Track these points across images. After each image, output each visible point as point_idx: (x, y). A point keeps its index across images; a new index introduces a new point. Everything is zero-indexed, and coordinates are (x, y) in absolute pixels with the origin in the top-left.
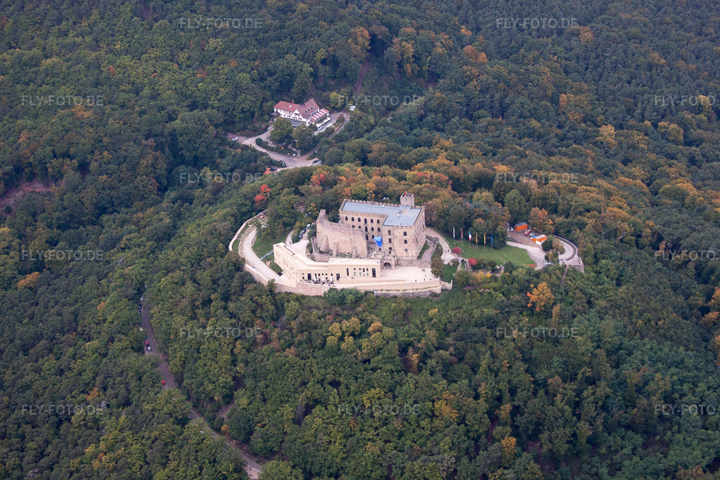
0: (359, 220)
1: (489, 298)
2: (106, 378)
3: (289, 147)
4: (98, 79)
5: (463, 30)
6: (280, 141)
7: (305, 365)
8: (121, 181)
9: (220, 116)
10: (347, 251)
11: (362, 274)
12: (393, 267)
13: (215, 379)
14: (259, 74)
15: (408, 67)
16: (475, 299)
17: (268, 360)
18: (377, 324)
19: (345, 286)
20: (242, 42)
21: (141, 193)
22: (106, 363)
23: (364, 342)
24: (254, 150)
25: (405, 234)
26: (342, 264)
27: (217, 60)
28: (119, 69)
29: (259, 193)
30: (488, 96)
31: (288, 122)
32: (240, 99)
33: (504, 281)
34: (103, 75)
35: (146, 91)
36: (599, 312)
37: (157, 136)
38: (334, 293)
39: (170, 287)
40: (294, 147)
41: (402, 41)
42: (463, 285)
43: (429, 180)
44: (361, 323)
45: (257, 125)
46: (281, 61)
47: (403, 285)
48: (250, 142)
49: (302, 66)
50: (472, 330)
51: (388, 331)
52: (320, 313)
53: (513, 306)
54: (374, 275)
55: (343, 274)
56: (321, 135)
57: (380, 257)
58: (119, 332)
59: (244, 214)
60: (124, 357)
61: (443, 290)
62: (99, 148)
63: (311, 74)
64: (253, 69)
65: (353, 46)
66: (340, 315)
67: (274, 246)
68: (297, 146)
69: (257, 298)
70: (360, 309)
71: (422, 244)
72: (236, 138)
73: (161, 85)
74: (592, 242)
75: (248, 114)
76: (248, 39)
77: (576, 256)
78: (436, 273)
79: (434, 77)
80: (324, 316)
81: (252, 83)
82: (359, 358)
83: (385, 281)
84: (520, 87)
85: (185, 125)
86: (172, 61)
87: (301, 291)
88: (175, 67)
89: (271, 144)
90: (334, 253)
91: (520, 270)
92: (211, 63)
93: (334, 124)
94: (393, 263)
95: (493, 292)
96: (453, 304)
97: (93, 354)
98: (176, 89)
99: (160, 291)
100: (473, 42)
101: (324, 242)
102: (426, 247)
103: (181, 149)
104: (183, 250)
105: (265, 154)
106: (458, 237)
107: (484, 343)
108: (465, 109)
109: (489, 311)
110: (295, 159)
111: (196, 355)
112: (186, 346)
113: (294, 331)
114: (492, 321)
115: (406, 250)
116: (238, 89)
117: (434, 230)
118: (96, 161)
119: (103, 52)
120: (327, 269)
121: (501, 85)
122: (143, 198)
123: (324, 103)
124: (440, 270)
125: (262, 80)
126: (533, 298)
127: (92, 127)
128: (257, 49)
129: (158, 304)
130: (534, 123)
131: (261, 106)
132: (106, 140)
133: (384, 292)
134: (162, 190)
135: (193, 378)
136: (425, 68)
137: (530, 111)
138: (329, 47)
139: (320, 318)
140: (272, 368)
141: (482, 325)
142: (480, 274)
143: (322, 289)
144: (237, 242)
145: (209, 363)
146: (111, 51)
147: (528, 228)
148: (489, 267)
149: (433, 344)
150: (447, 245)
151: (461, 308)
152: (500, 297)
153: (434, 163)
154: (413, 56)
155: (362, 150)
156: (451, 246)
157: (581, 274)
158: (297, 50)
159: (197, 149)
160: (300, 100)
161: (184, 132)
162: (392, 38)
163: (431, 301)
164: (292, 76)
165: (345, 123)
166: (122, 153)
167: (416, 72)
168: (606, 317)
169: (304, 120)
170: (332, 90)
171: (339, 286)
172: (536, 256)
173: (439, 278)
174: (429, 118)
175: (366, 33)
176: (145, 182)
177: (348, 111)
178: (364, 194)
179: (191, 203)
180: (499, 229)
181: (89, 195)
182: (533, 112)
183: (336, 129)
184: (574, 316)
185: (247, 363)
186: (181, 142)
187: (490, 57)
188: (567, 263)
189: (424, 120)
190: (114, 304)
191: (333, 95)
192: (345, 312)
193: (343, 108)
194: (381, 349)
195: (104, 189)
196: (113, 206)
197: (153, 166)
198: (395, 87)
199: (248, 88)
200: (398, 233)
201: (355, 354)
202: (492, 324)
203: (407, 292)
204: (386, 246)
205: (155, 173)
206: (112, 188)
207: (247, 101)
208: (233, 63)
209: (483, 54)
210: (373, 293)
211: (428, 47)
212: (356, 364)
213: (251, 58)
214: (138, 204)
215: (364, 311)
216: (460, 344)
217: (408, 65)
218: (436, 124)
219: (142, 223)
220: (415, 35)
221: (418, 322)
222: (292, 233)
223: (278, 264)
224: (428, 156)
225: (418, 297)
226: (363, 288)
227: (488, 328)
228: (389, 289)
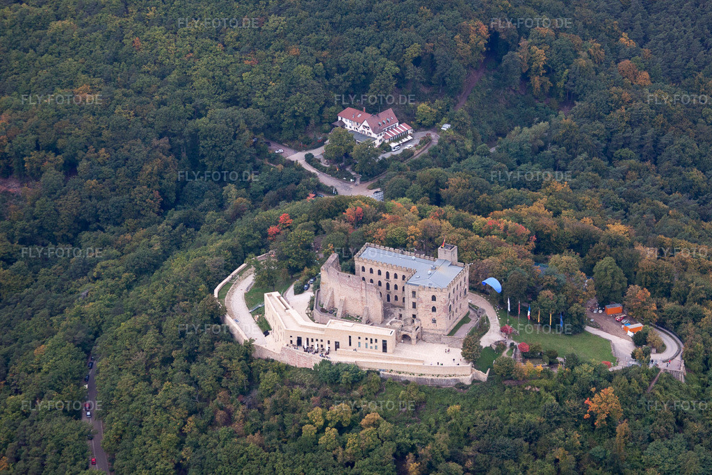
0: (380, 273)
1: (537, 400)
2: (20, 446)
3: (348, 169)
4: (117, 53)
5: (624, 39)
6: (338, 160)
7: (268, 459)
8: (114, 190)
9: (260, 118)
10: (359, 314)
11: (369, 346)
12: (414, 341)
13: (152, 464)
14: (325, 69)
15: (536, 81)
16: (516, 399)
17: (223, 447)
18: (373, 416)
19: (343, 360)
20: (312, 24)
21: (137, 208)
22: (25, 426)
23: (351, 438)
24: (300, 168)
25: (434, 298)
26: (343, 329)
27: (275, 44)
28: (146, 44)
29: (276, 223)
30: (637, 131)
31: (351, 136)
32: (292, 98)
33: (562, 378)
34: (125, 49)
35: (173, 77)
36: (689, 439)
37: (174, 135)
38: (326, 367)
39: (128, 334)
40: (354, 171)
41: (531, 44)
42: (504, 377)
43: (501, 232)
44: (353, 413)
45: (312, 136)
46: (357, 54)
47: (420, 367)
48: (298, 157)
49: (385, 63)
50: (502, 440)
51: (386, 428)
52: (304, 391)
53: (566, 415)
54: (385, 349)
55: (344, 343)
56: (394, 158)
57: (397, 325)
58: (52, 387)
59: (250, 250)
60: (48, 420)
61: (474, 381)
62: (95, 142)
63: (396, 76)
64: (317, 61)
65: (461, 44)
66: (330, 398)
67: (266, 295)
68: (357, 169)
69: (225, 361)
70: (356, 393)
71: (460, 316)
72: (281, 151)
73: (195, 70)
74: (704, 342)
75: (300, 120)
76: (320, 21)
77: (678, 358)
78: (467, 356)
79: (570, 98)
80: (308, 397)
81: (314, 79)
82: (340, 459)
83: (398, 359)
84: (687, 123)
85: (211, 125)
86: (216, 39)
87: (286, 360)
88: (219, 47)
89: (324, 164)
90: (339, 313)
91: (586, 366)
92: (267, 48)
93: (416, 146)
94: (413, 335)
95: (543, 392)
96: (484, 401)
97: (13, 412)
98: (213, 77)
99: (116, 338)
100: (634, 56)
101: (328, 298)
102: (465, 320)
103: (203, 156)
104: (157, 287)
105: (314, 175)
106: (514, 312)
107: (516, 460)
108: (604, 145)
109: (533, 418)
110: (352, 186)
111: (135, 429)
112: (126, 415)
113: (266, 412)
114: (532, 431)
115: (434, 321)
116: (293, 86)
117: (486, 299)
118: (88, 159)
119: (131, 19)
120: (323, 333)
121: (660, 118)
122: (138, 215)
123: (407, 116)
124: (473, 353)
125: (328, 76)
126: (593, 407)
127: (94, 115)
128: (330, 35)
129: (108, 356)
130: (696, 174)
131: (321, 111)
132: (105, 133)
133: (393, 374)
134: (165, 207)
135: (126, 459)
136: (560, 84)
137: (693, 157)
138: (427, 42)
139: (302, 399)
140: (224, 458)
141: (518, 435)
142: (528, 366)
143: (313, 360)
144: (228, 284)
145: (149, 442)
146: (141, 19)
147: (623, 312)
148: (546, 357)
149: (442, 453)
150: (498, 321)
151: (495, 408)
152: (551, 400)
153: (524, 210)
154: (545, 66)
155: (437, 183)
156: (502, 323)
157: (679, 384)
158: (382, 41)
159: (223, 158)
160: (374, 110)
161: (209, 134)
162: (519, 39)
163: (455, 393)
164: (369, 76)
165: (431, 146)
166: (123, 153)
167: (547, 89)
168: (698, 446)
169: (374, 135)
170: (423, 101)
171: (335, 358)
172: (621, 351)
173: (470, 365)
174: (549, 152)
175: (484, 30)
176: (145, 194)
177: (439, 130)
178: (402, 240)
179: (197, 229)
180: (573, 309)
181: (69, 204)
182: (697, 159)
183: (416, 152)
184: (651, 440)
185: (197, 446)
186: (203, 147)
187: (654, 78)
188: (662, 366)
189: (542, 154)
190: (55, 349)
191: (423, 107)
192: (337, 395)
193: (433, 125)
194: (371, 450)
195: (90, 197)
196: (99, 221)
197: (160, 175)
198: (515, 106)
199: (306, 85)
200: (425, 296)
201: (334, 452)
202: (533, 436)
203: (423, 377)
204: (408, 313)
205: (160, 184)
206: (100, 198)
207: (301, 102)
208: (294, 50)
209: (646, 74)
210: (378, 373)
211: (567, 56)
212: (334, 467)
213: (319, 46)
214: (130, 222)
215: (362, 397)
216: (481, 458)
217: (536, 78)
218: (556, 161)
219: (127, 247)
220: (553, 38)
221: (432, 420)
222: (298, 281)
223: (268, 319)
224: (520, 201)
225: (438, 387)
226: (366, 366)
227: (526, 440)
228: (401, 370)
